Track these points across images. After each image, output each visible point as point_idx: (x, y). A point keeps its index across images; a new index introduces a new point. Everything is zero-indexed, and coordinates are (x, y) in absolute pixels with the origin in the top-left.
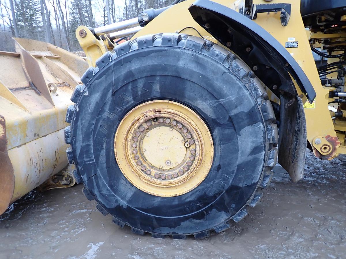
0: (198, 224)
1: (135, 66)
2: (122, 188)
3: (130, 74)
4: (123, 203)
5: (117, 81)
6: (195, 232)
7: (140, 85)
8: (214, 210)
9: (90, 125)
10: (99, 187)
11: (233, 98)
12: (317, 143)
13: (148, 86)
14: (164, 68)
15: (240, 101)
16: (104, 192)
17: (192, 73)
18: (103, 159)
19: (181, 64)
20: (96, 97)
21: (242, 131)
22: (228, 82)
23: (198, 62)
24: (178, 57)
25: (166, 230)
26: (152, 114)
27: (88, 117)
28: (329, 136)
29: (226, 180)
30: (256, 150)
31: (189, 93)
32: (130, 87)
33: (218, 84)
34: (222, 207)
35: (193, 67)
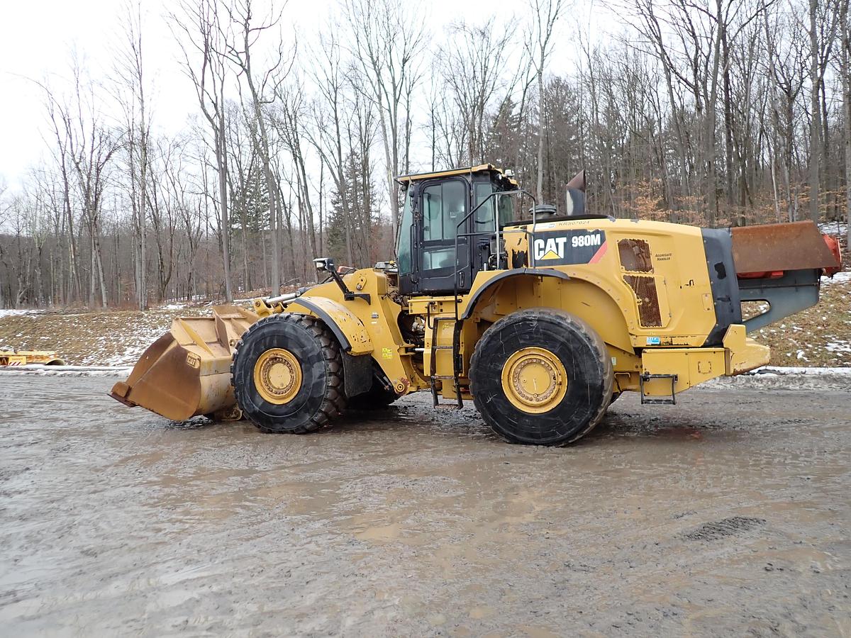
0: (294, 421)
1: (265, 330)
2: (257, 399)
3: (264, 334)
4: (257, 409)
5: (257, 338)
6: (294, 427)
7: (268, 339)
8: (303, 412)
9: (243, 362)
10: (245, 399)
11: (309, 348)
12: (396, 383)
13: (271, 341)
14: (279, 332)
15: (313, 349)
16: (248, 402)
17: (291, 334)
18: (248, 382)
19: (286, 330)
20: (247, 346)
21: (315, 365)
22: (308, 339)
23: (294, 329)
24: (285, 326)
25: (278, 427)
26: (272, 356)
27: (242, 357)
28: (402, 379)
29: (308, 393)
30: (321, 376)
31: (290, 345)
32: (263, 341)
33: (303, 340)
34: (307, 411)
35: (292, 331)
